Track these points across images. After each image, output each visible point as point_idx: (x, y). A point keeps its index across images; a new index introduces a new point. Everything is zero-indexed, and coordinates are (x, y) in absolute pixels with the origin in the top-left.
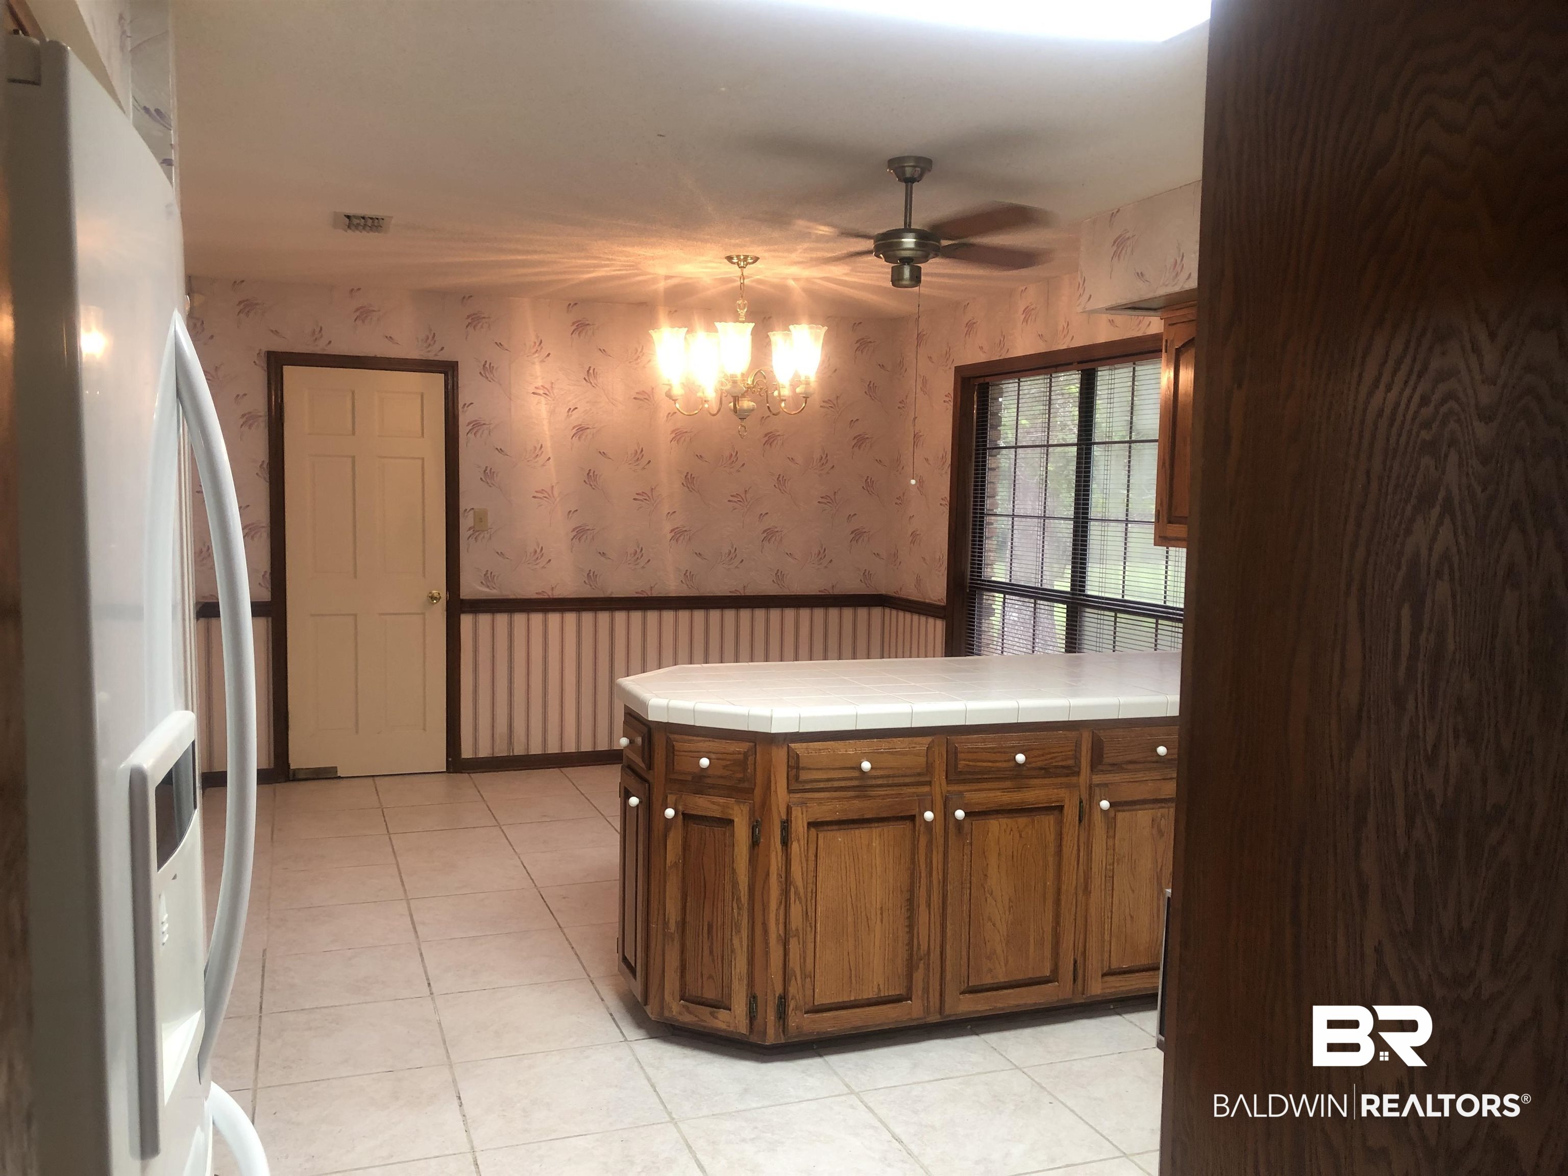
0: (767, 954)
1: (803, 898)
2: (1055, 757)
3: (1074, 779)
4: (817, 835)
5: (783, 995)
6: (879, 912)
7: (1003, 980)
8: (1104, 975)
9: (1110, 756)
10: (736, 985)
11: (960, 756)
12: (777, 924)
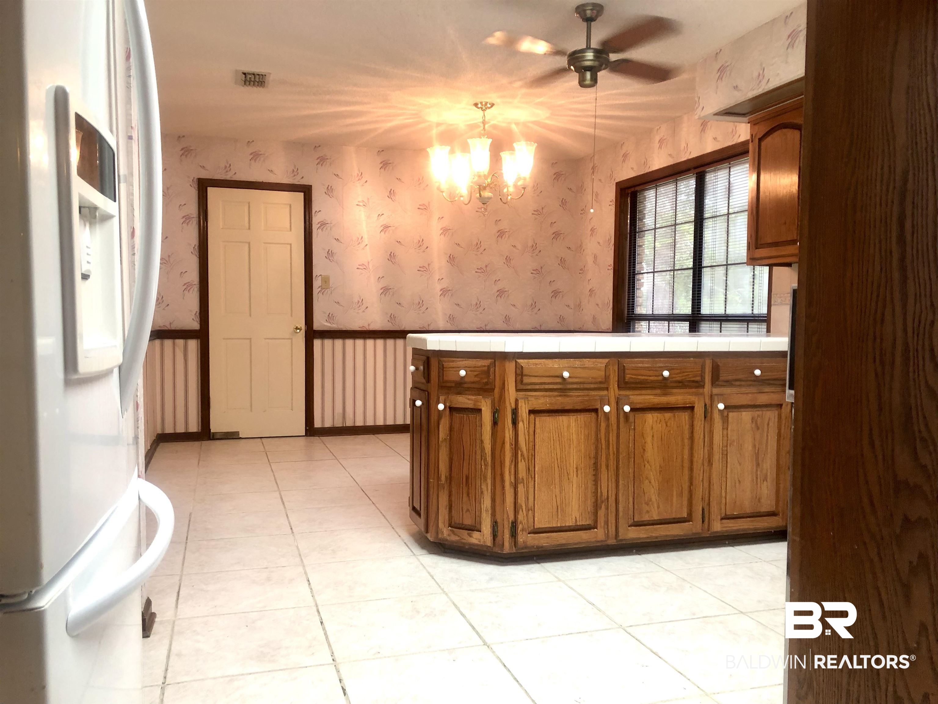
0: (504, 494)
1: (526, 458)
2: (688, 375)
3: (701, 390)
4: (535, 418)
5: (514, 521)
6: (575, 470)
7: (656, 518)
8: (722, 519)
9: (724, 376)
10: (484, 515)
11: (627, 371)
12: (510, 475)
